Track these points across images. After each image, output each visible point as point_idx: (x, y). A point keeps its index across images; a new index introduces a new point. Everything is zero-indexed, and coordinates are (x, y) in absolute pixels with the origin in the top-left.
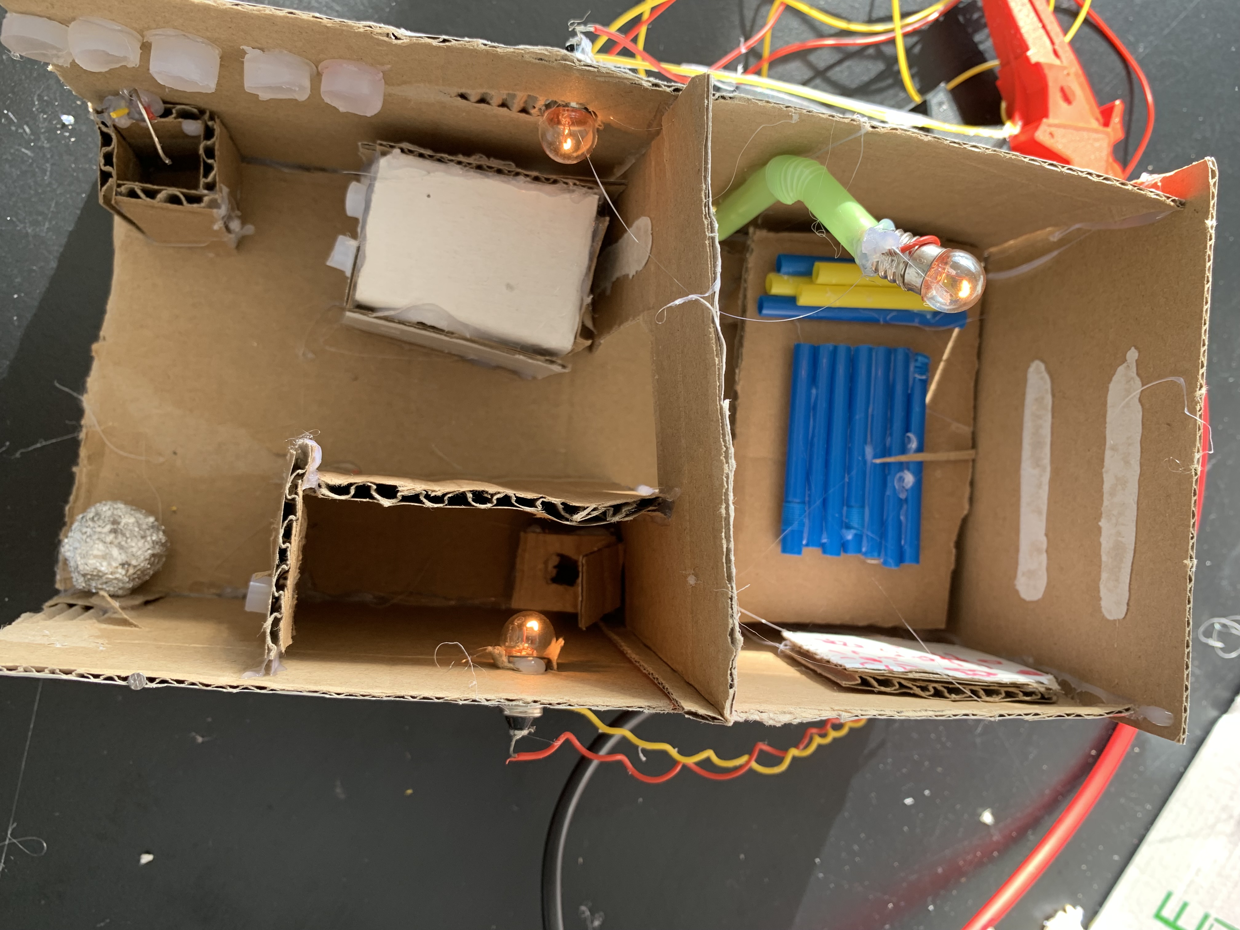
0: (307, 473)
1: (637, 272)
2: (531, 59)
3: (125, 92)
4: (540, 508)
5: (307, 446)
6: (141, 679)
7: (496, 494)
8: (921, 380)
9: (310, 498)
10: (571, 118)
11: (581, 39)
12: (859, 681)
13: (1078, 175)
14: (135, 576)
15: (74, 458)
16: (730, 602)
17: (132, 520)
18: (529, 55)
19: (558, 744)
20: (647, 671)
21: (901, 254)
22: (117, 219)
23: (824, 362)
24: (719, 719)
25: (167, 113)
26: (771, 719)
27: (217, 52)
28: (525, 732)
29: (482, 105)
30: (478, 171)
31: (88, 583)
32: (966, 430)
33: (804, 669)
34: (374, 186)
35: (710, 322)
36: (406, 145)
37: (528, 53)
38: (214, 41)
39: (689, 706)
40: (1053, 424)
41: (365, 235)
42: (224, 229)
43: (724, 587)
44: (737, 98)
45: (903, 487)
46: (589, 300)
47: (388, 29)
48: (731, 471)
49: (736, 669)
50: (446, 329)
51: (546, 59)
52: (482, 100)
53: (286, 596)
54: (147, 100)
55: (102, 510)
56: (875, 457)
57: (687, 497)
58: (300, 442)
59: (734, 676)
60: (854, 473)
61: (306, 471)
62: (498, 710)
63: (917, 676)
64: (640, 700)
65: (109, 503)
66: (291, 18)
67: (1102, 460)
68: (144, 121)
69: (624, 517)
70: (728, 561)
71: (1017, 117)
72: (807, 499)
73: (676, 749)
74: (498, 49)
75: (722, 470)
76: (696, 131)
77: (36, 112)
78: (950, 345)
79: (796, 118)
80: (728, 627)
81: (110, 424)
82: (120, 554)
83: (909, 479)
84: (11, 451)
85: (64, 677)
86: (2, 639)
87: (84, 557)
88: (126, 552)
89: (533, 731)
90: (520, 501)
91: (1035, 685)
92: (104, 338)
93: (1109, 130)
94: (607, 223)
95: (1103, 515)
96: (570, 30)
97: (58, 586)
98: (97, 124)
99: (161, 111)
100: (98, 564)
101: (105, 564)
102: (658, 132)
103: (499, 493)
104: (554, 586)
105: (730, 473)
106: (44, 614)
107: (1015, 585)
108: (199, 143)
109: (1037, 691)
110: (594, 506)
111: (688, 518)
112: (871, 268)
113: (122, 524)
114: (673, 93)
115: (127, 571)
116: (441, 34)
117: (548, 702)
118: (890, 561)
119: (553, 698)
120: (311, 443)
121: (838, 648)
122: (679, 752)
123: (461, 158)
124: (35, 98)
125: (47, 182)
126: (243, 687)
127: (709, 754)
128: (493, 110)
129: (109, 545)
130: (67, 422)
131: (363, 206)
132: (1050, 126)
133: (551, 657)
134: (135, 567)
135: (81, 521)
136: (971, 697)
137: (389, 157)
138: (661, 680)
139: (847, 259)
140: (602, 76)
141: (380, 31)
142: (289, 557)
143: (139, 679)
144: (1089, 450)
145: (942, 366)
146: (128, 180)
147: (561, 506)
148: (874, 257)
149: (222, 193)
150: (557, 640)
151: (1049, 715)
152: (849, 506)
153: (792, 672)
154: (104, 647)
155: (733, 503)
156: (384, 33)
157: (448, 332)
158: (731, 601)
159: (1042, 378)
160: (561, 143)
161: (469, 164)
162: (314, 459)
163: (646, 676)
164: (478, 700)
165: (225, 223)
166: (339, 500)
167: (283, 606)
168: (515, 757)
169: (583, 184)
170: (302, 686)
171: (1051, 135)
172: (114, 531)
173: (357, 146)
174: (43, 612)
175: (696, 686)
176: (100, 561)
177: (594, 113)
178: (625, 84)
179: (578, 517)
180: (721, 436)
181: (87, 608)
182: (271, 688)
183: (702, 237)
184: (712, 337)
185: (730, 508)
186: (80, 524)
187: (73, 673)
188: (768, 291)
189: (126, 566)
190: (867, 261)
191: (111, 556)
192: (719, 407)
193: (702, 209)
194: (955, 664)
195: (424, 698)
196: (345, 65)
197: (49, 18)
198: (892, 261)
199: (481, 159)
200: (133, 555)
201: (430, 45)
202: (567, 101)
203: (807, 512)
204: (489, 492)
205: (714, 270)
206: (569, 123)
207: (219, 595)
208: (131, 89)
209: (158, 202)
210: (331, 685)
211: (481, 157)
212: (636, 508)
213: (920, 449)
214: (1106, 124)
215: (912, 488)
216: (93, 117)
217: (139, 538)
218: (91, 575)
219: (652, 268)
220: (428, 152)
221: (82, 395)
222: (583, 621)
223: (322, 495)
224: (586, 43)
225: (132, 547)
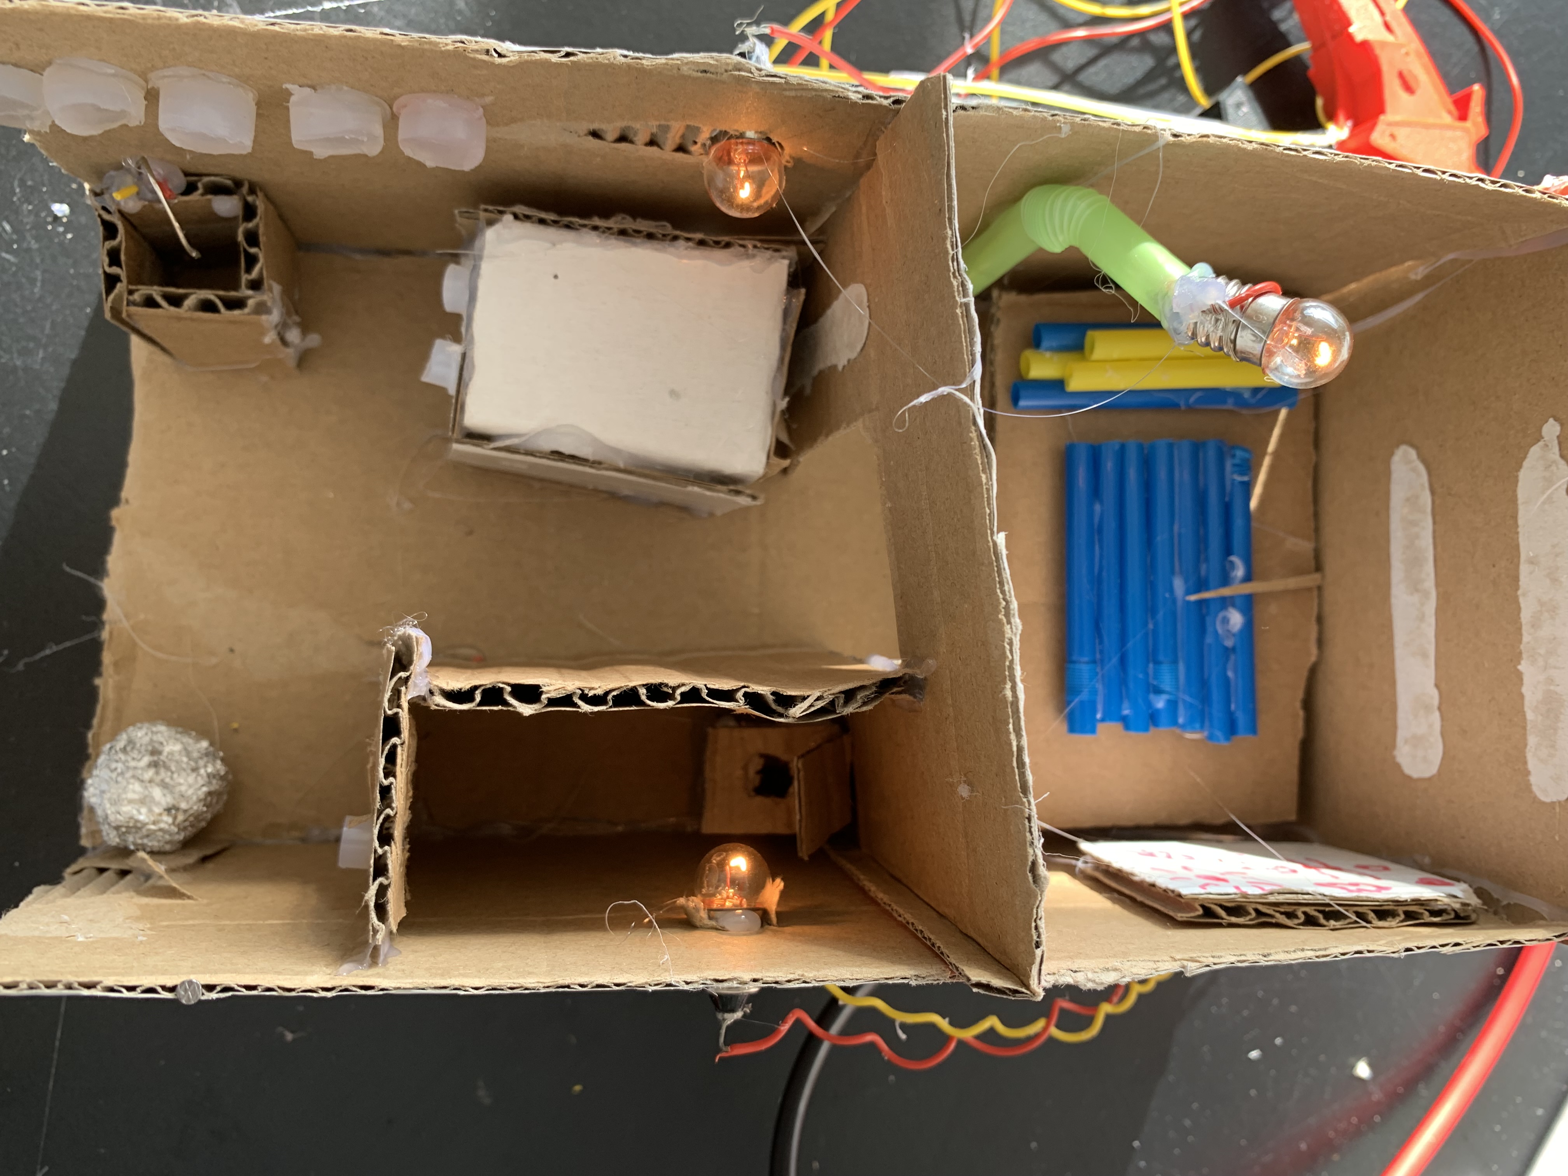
0: (412, 676)
1: (849, 361)
2: (690, 72)
3: (130, 162)
4: (742, 701)
5: (409, 637)
6: (194, 988)
7: (679, 686)
8: (1243, 483)
9: (418, 708)
10: (748, 153)
11: (755, 44)
12: (1200, 911)
13: (1466, 183)
14: (187, 824)
15: (95, 667)
16: (1027, 824)
17: (177, 747)
18: (688, 67)
19: (785, 1028)
20: (904, 918)
21: (1230, 311)
22: (135, 339)
23: (1109, 466)
24: (1023, 993)
25: (190, 189)
26: (1090, 980)
27: (251, 95)
28: (738, 1015)
29: (623, 146)
30: (621, 237)
31: (123, 838)
32: (1306, 546)
33: (1116, 895)
34: (480, 268)
35: (971, 424)
36: (520, 209)
37: (687, 64)
38: (244, 80)
39: (977, 975)
40: (1434, 532)
41: (472, 337)
42: (278, 342)
43: (1017, 803)
44: (982, 108)
45: (1228, 631)
46: (783, 404)
47: (487, 43)
48: (1015, 634)
49: (1043, 920)
50: (591, 458)
51: (712, 70)
52: (623, 138)
53: (394, 853)
54: (161, 172)
55: (137, 736)
56: (1188, 592)
57: (948, 671)
58: (401, 631)
59: (1041, 930)
60: (1160, 616)
61: (410, 675)
62: (703, 994)
63: (1281, 898)
64: (902, 967)
65: (146, 725)
66: (351, 38)
67: (1516, 579)
68: (160, 201)
69: (859, 707)
70: (1021, 764)
71: (1341, 117)
72: (1098, 656)
73: (947, 1019)
74: (644, 62)
75: (1002, 633)
76: (932, 156)
77: (18, 203)
78: (1276, 432)
79: (1066, 130)
80: (1027, 860)
81: (142, 616)
82: (164, 795)
83: (1236, 619)
84: (10, 662)
85: (85, 992)
86: (3, 932)
87: (115, 802)
88: (172, 793)
89: (748, 1011)
90: (715, 694)
91: (1447, 900)
92: (127, 501)
93: (1468, 124)
94: (802, 297)
95: (1524, 656)
96: (737, 33)
97: (85, 842)
98: (96, 210)
99: (183, 186)
100: (135, 812)
101: (144, 810)
102: (869, 166)
103: (683, 685)
104: (759, 800)
105: (1013, 638)
106: (64, 887)
107: (1394, 757)
108: (237, 228)
109: (1449, 908)
110: (817, 694)
111: (950, 702)
112: (1186, 333)
113: (165, 754)
114: (893, 107)
115: (175, 818)
116: (563, 45)
117: (774, 980)
118: (1219, 734)
119: (780, 974)
120: (416, 633)
121: (1161, 862)
122: (951, 1023)
123: (597, 221)
124: (16, 183)
125: (37, 296)
126: (341, 988)
127: (993, 1022)
128: (639, 150)
129: (148, 785)
130: (84, 617)
131: (466, 297)
132: (1390, 124)
133: (766, 906)
134: (185, 811)
135: (109, 753)
136: (1356, 922)
137: (497, 227)
138: (927, 934)
139: (1149, 323)
140: (792, 89)
141: (476, 47)
142: (394, 798)
143: (192, 988)
144: (1494, 566)
145: (1267, 461)
146: (143, 284)
147: (772, 697)
148: (1190, 316)
149: (273, 293)
150: (773, 880)
151: (1475, 945)
152: (1157, 662)
153: (1098, 901)
154: (144, 936)
155: (1022, 681)
156: (482, 49)
157: (594, 462)
158: (1029, 821)
159: (1414, 470)
160: (736, 189)
161: (609, 229)
162: (421, 655)
163: (904, 926)
164: (673, 983)
165: (279, 334)
166: (461, 711)
167: (390, 867)
168: (727, 1052)
169: (766, 246)
170: (424, 981)
171: (1393, 136)
172: (155, 765)
173: (453, 215)
174: (64, 883)
175: (980, 940)
176: (137, 807)
177: (780, 144)
178: (825, 99)
179: (797, 711)
180: (998, 586)
181: (123, 873)
182: (381, 987)
183: (951, 304)
184: (975, 445)
185: (1018, 688)
186: (107, 757)
187: (99, 987)
188: (1023, 372)
189: (173, 812)
190: (1181, 323)
191: (152, 799)
192: (991, 544)
193: (948, 265)
194: (1326, 875)
195: (598, 986)
196: (430, 101)
197: (16, 65)
198: (1217, 320)
199: (624, 221)
200: (183, 796)
201: (548, 63)
202: (741, 129)
203: (1100, 675)
204: (670, 685)
205: (972, 351)
206: (745, 161)
207: (304, 840)
208: (138, 158)
209: (187, 311)
210: (464, 976)
211: (623, 218)
212: (876, 692)
213: (1248, 578)
214: (1463, 116)
215: (1241, 631)
216: (90, 201)
217: (189, 771)
218: (127, 827)
219: (872, 353)
220: (550, 217)
221: (102, 579)
222: (804, 847)
223: (436, 705)
224: (760, 49)
225: (180, 784)
